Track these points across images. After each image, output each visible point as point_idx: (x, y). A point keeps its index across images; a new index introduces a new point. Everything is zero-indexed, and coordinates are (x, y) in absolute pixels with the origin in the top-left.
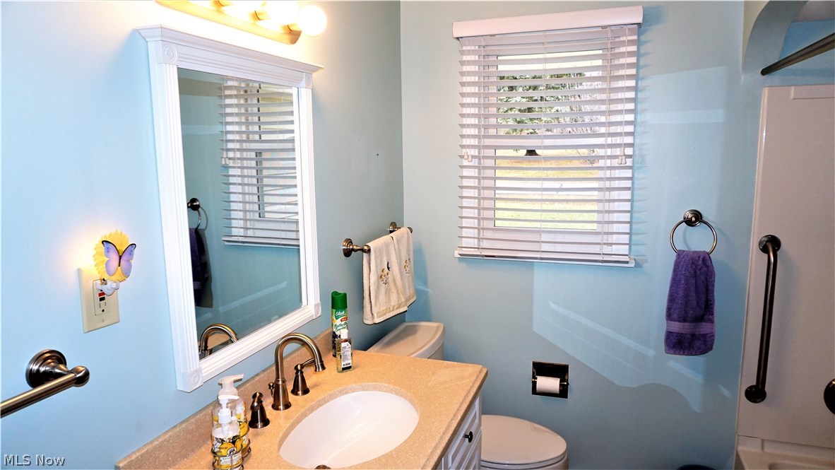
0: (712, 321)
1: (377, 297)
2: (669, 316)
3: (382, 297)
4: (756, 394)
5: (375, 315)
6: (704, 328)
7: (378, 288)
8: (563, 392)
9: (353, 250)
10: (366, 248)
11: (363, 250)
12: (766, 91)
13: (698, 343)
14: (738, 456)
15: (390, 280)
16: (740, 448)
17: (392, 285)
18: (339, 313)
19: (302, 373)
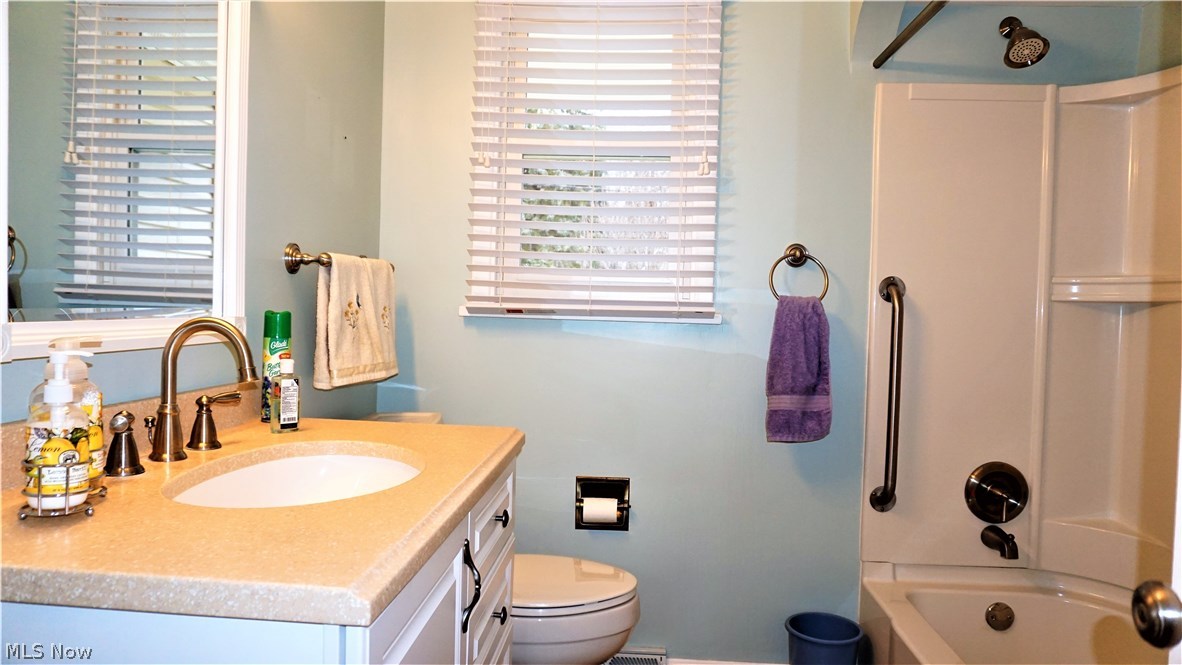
0: (827, 392)
1: (338, 346)
2: (771, 389)
3: (347, 346)
4: (883, 499)
5: (335, 373)
6: (817, 403)
7: (341, 331)
8: (622, 523)
9: (302, 261)
10: (324, 258)
11: (318, 261)
12: (880, 87)
13: (811, 424)
14: (864, 588)
15: (360, 322)
16: (866, 580)
17: (363, 332)
18: (278, 345)
19: (209, 411)
